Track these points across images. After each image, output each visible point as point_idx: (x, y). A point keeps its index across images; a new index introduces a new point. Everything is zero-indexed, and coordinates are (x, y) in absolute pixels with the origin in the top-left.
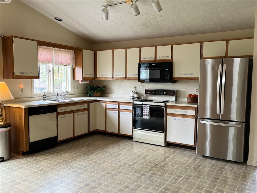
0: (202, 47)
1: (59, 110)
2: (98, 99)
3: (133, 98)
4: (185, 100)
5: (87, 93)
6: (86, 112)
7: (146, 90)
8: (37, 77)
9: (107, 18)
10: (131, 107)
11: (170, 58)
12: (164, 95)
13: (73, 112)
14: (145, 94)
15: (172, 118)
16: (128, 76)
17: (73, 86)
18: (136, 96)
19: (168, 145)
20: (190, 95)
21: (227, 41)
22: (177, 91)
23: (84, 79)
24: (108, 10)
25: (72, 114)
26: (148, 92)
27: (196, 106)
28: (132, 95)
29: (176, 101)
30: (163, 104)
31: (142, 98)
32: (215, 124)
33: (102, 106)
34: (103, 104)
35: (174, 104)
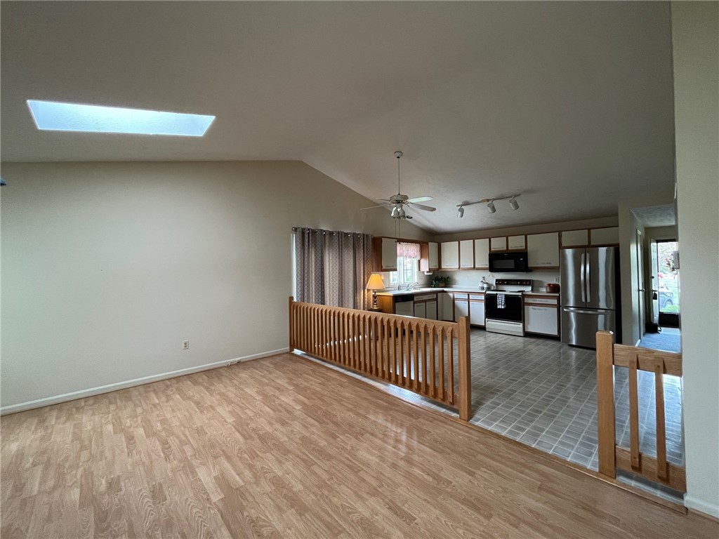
0: (560, 236)
1: (415, 299)
2: (445, 289)
3: (483, 288)
4: (544, 290)
5: (432, 284)
6: (435, 302)
7: (497, 280)
8: (396, 270)
9: (462, 216)
10: (483, 297)
11: (524, 248)
12: (517, 284)
13: (425, 301)
14: (496, 284)
15: (531, 307)
16: (476, 266)
17: (419, 277)
18: (485, 286)
19: (527, 335)
20: (549, 285)
21: (589, 230)
22: (533, 281)
23: (430, 270)
24: (463, 210)
25: (424, 304)
26: (499, 282)
27: (558, 295)
28: (480, 285)
29: (532, 290)
30: (520, 294)
31: (492, 288)
32: (581, 312)
33: (449, 296)
34: (451, 295)
35: (531, 293)
